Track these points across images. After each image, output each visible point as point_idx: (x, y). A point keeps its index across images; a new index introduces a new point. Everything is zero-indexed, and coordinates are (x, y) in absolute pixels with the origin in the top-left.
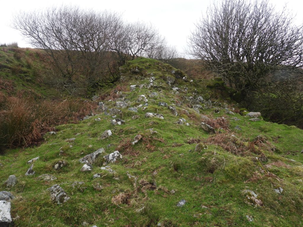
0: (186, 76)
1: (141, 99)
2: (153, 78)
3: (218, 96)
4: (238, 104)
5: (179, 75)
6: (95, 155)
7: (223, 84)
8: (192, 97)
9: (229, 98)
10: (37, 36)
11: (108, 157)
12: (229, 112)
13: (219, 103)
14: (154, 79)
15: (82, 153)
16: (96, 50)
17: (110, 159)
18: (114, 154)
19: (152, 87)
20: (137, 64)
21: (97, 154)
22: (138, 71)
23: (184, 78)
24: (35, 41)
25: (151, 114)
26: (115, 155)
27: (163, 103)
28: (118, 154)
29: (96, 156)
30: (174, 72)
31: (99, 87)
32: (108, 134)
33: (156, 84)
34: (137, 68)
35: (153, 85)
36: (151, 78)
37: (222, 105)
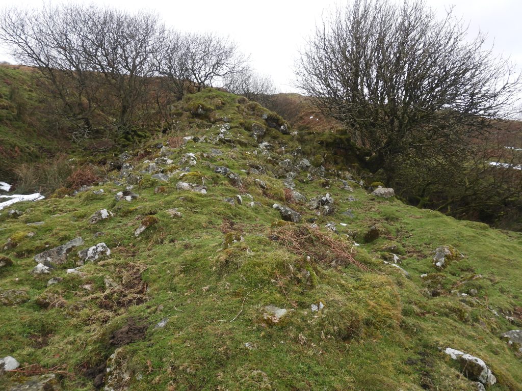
0: (286, 125)
1: (186, 159)
2: (226, 125)
3: (339, 160)
4: (371, 174)
5: (274, 122)
6: (65, 249)
7: (348, 140)
8: (289, 160)
9: (356, 164)
10: (24, 42)
11: (87, 253)
12: (345, 187)
13: (338, 172)
14: (227, 128)
15: (47, 246)
16: (132, 72)
17: (89, 256)
18: (97, 248)
19: (220, 140)
20: (201, 102)
21: (70, 247)
22: (202, 112)
23: (282, 127)
24: (20, 50)
25: (185, 185)
26: (98, 250)
27: (221, 168)
28: (103, 247)
29: (66, 251)
30: (265, 116)
31: (136, 138)
32: (101, 214)
33: (230, 136)
34: (201, 108)
35: (223, 137)
36: (224, 126)
37: (342, 175)
